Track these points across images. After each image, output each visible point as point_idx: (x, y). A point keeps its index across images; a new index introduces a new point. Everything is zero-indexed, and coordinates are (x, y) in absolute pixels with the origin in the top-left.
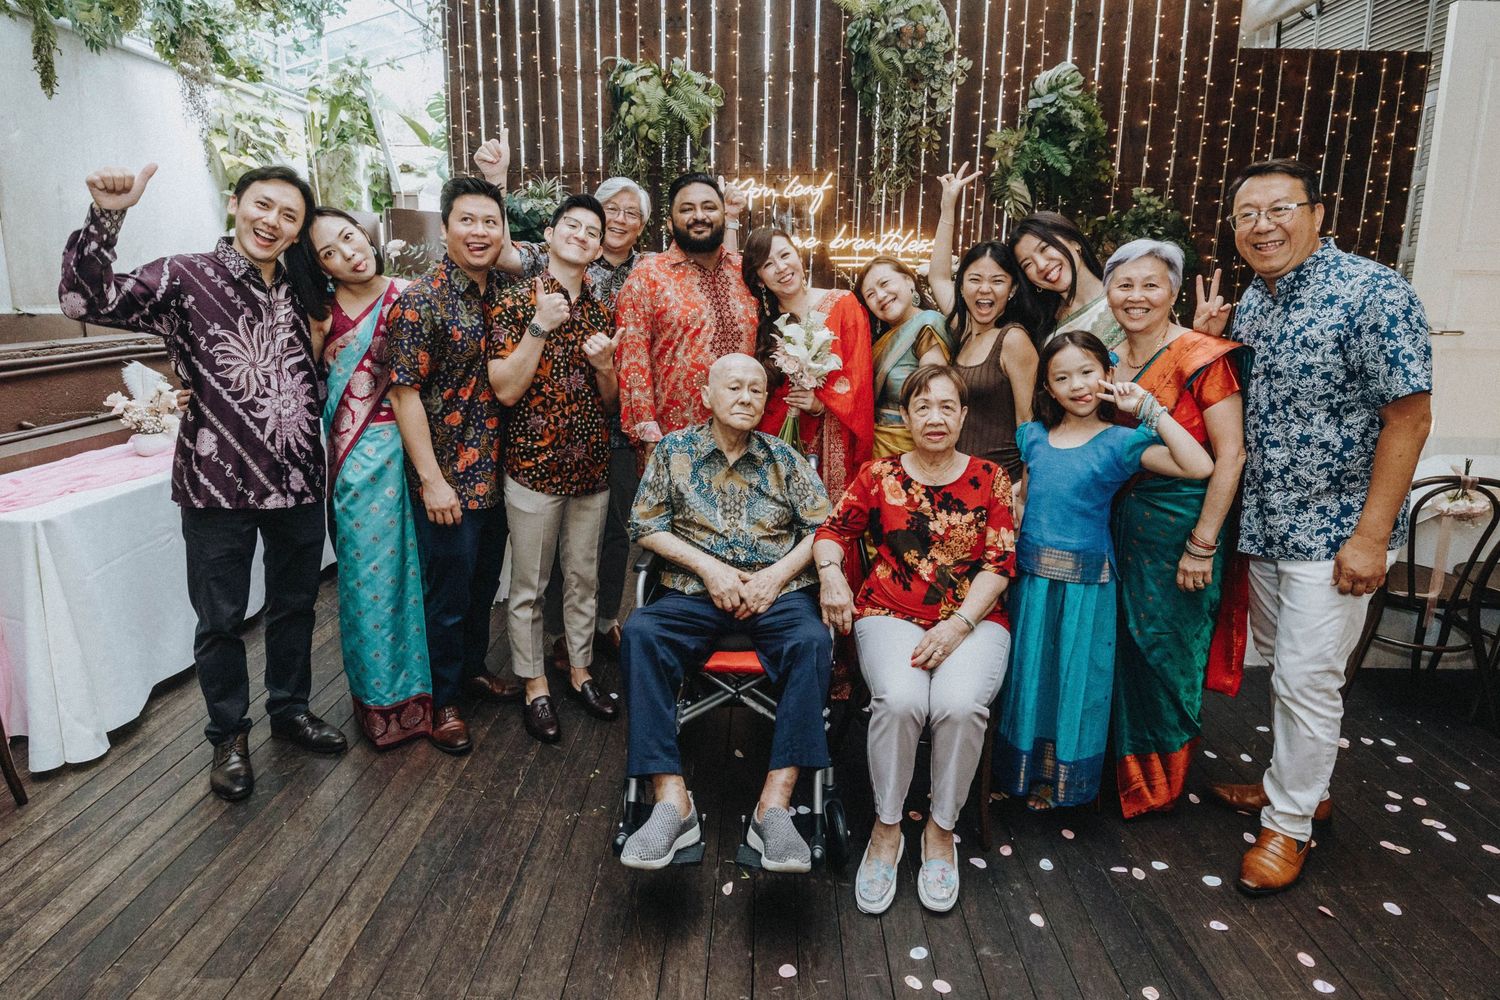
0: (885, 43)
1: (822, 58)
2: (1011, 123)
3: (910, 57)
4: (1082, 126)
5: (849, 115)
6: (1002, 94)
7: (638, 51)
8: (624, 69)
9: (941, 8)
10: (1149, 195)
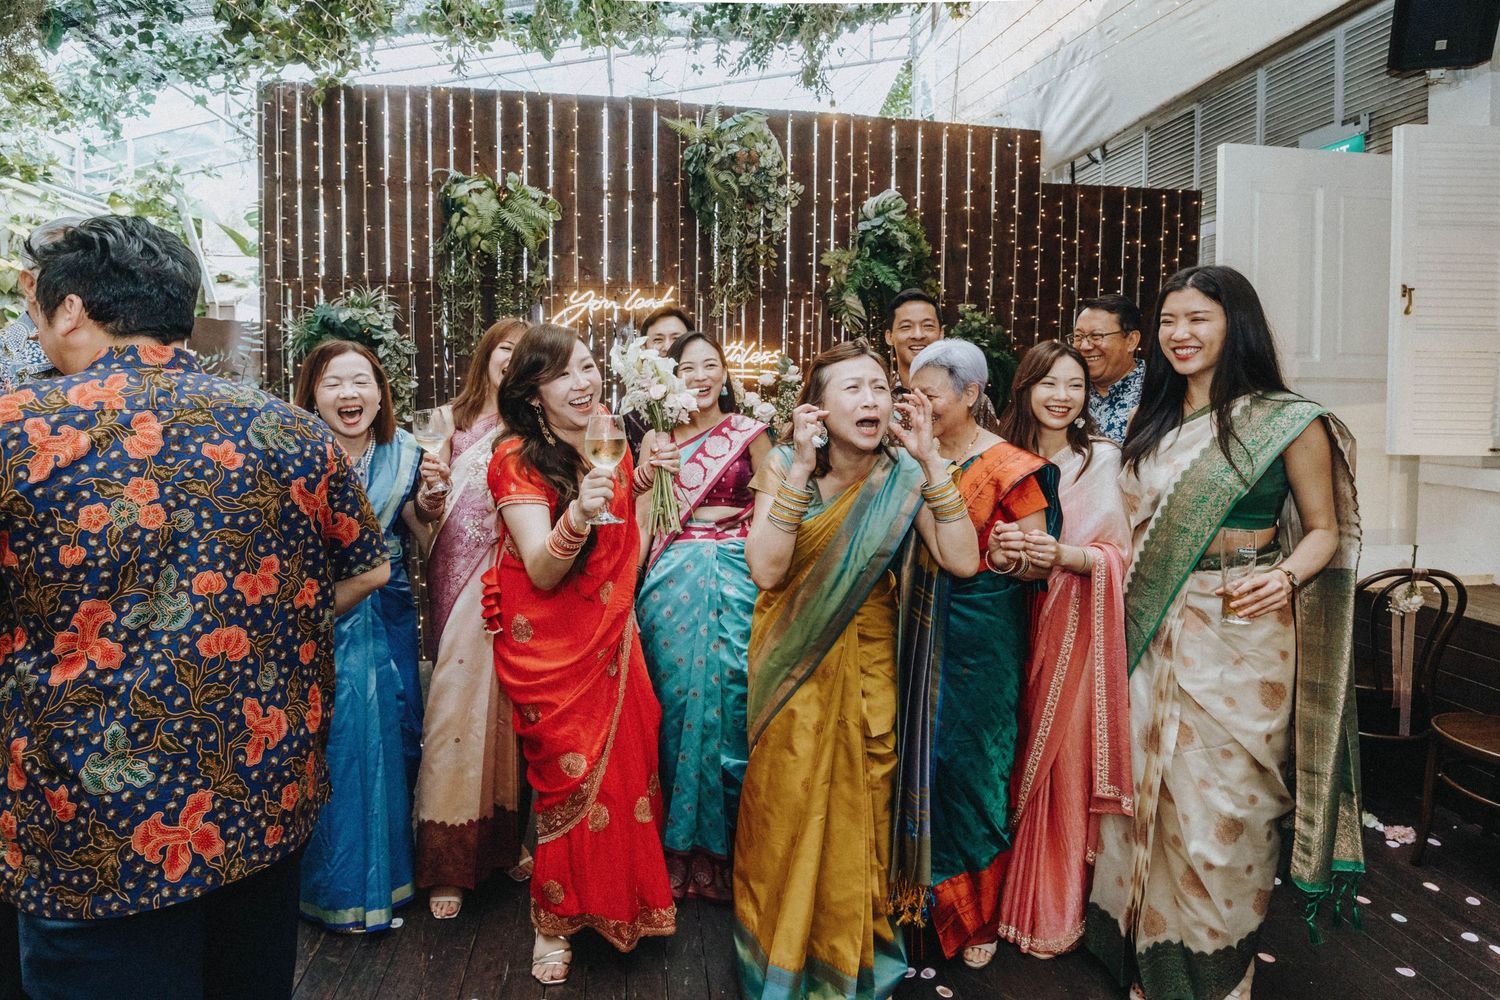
0: (720, 166)
1: (660, 179)
2: (843, 243)
3: (744, 179)
4: (908, 247)
5: (689, 231)
6: (833, 218)
7: (473, 165)
8: (457, 181)
9: (773, 137)
10: (973, 311)
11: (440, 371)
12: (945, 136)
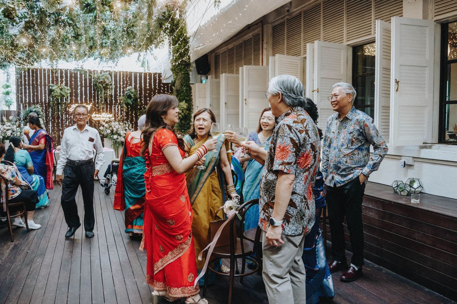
0: (99, 83)
1: (89, 84)
2: (124, 95)
3: (104, 85)
4: (133, 97)
5: (94, 93)
6: (122, 90)
7: (55, 83)
8: (52, 86)
9: (110, 76)
11: (49, 119)
12: (143, 74)
